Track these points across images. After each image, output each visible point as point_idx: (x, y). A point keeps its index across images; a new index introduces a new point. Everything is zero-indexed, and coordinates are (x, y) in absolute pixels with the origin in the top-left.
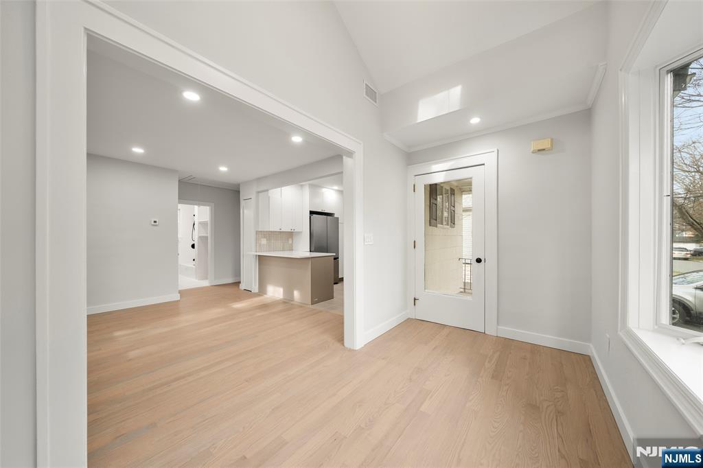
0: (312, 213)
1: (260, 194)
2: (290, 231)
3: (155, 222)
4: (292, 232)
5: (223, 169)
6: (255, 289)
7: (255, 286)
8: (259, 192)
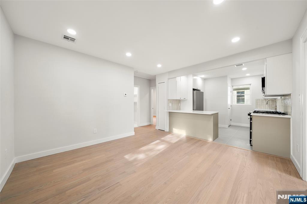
0: (194, 90)
1: (170, 80)
2: (180, 99)
3: (126, 94)
4: (180, 100)
5: (159, 66)
6: (167, 130)
7: (167, 128)
8: (169, 79)
